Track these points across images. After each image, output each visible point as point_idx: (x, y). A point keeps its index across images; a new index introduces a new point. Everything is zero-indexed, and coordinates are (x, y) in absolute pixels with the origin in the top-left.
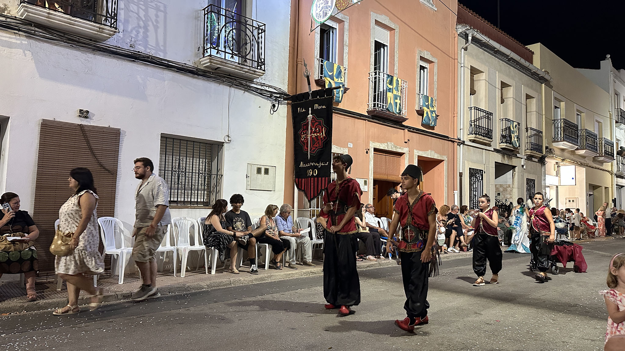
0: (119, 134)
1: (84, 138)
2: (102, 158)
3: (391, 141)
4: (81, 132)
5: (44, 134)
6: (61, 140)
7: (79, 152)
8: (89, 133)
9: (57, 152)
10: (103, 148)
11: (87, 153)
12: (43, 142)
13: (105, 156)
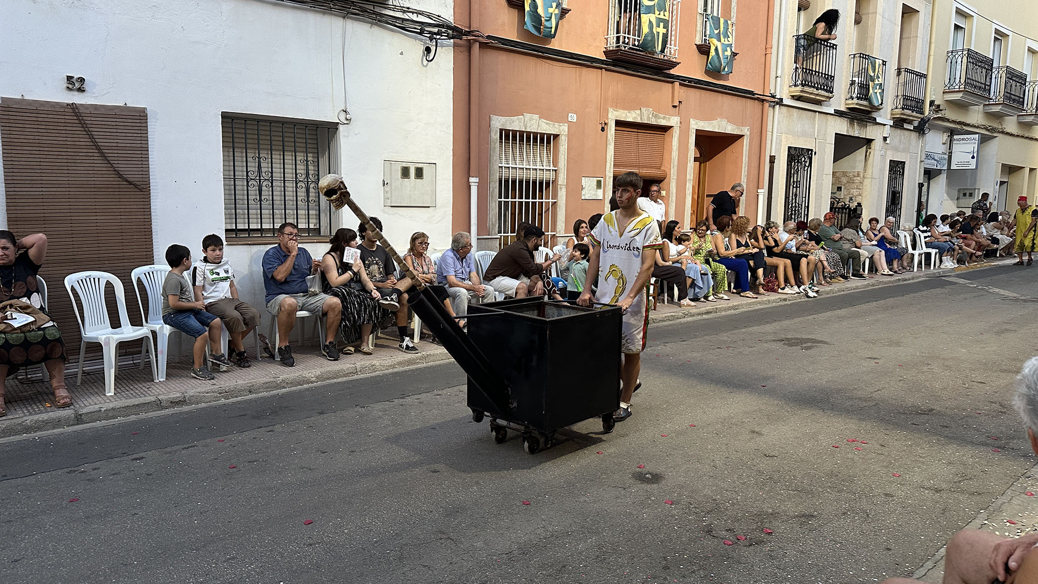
0: (145, 118)
1: (82, 129)
2: (120, 162)
3: (647, 106)
4: (75, 118)
5: (7, 125)
6: (40, 134)
7: (77, 154)
8: (89, 119)
9: (36, 156)
10: (119, 145)
11: (91, 154)
12: (8, 140)
13: (124, 159)
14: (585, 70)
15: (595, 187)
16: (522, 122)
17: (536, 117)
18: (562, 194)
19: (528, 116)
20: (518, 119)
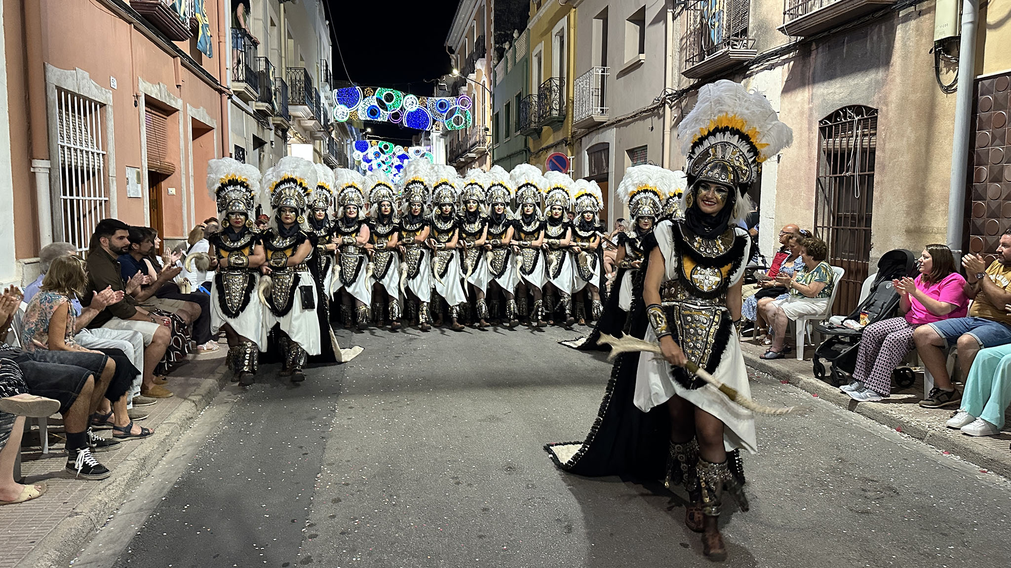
3: (162, 82)
14: (118, 19)
15: (136, 181)
16: (76, 80)
17: (87, 74)
18: (114, 188)
19: (80, 71)
20: (72, 75)
